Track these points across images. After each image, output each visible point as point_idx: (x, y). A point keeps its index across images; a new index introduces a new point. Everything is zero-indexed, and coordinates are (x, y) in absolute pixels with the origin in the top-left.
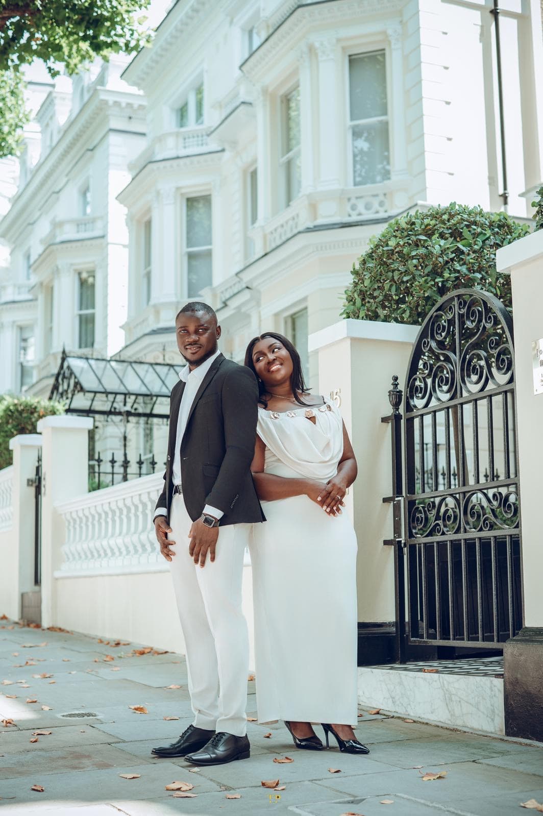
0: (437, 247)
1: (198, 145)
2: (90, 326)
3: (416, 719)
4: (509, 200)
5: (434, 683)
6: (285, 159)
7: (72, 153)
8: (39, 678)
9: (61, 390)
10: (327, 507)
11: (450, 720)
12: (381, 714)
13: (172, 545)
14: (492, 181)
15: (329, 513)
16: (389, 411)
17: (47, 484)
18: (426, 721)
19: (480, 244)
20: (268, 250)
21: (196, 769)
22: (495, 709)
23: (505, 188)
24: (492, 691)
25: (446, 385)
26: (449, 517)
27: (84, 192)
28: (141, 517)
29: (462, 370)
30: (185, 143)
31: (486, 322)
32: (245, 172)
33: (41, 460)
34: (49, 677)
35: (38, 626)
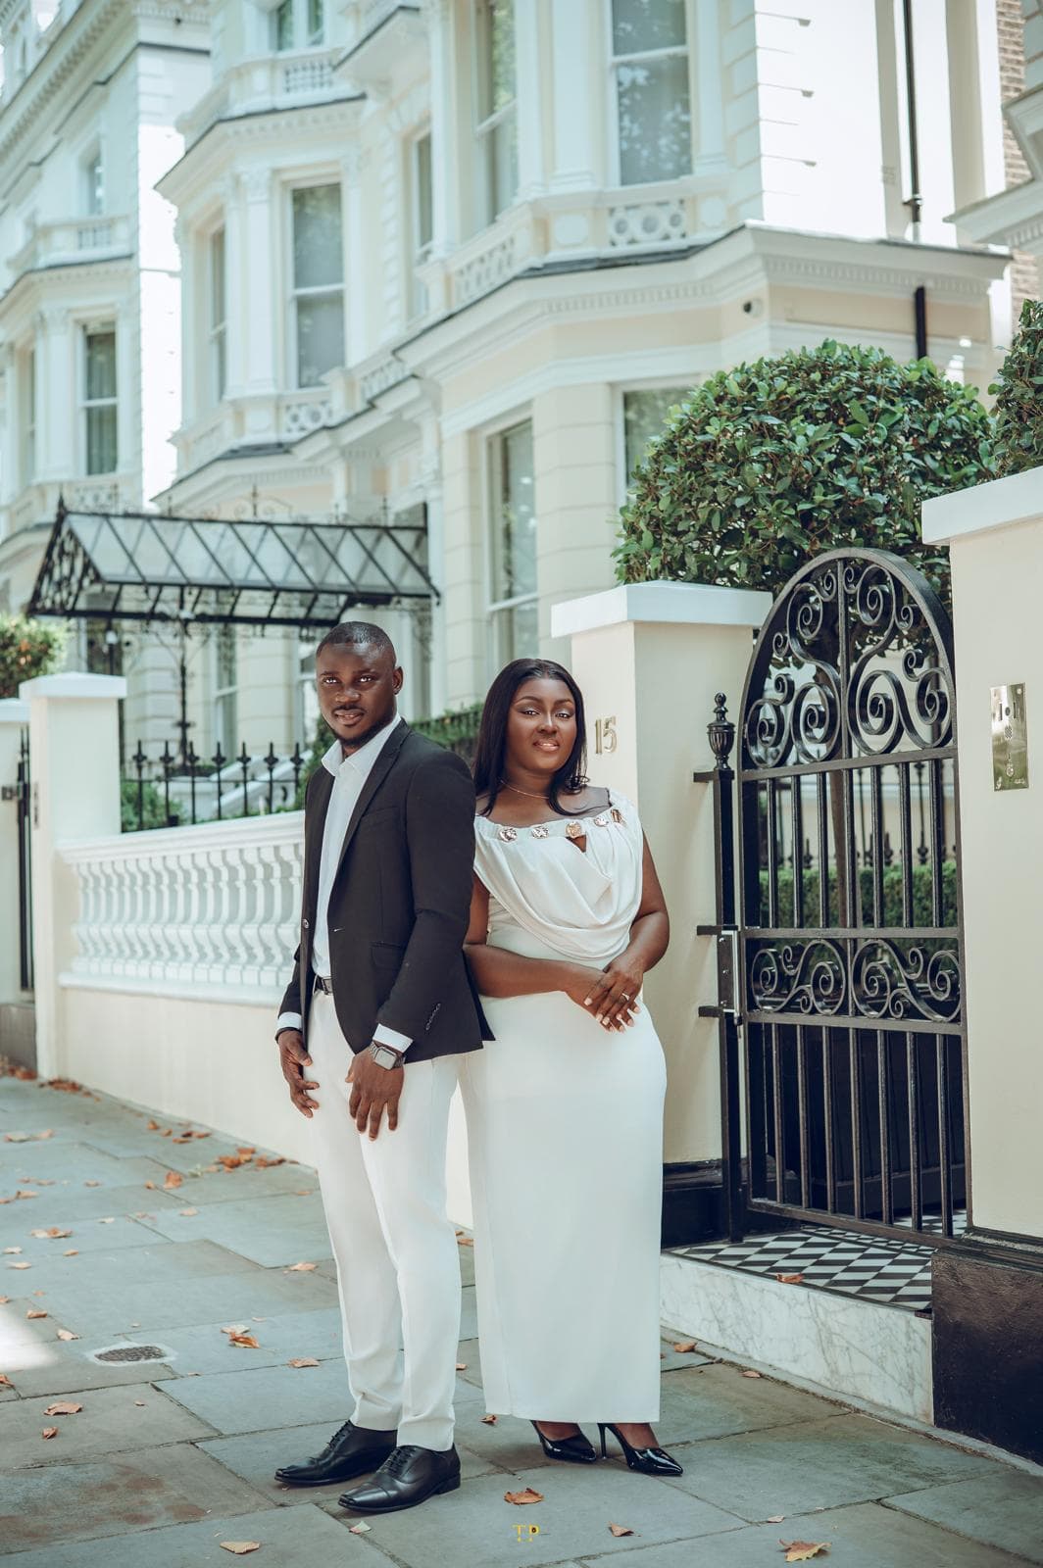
0: (800, 439)
1: (313, 86)
2: (106, 428)
3: (765, 1371)
4: (923, 213)
5: (798, 1306)
6: (485, 125)
7: (66, 87)
8: (45, 1239)
9: (56, 576)
10: (604, 1017)
11: (828, 1380)
12: (698, 1353)
13: (313, 1089)
14: (890, 175)
15: (608, 1027)
16: (709, 762)
17: (41, 803)
18: (783, 1378)
19: (885, 433)
20: (455, 308)
21: (362, 1525)
22: (916, 1374)
23: (915, 189)
24: (909, 1338)
25: (819, 726)
26: (826, 983)
27: (91, 166)
28: (226, 891)
29: (851, 705)
30: (288, 82)
31: (900, 619)
32: (406, 141)
33: (28, 752)
34: (64, 1236)
35: (31, 1074)
